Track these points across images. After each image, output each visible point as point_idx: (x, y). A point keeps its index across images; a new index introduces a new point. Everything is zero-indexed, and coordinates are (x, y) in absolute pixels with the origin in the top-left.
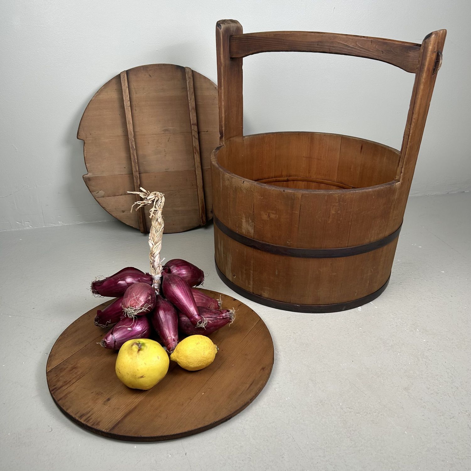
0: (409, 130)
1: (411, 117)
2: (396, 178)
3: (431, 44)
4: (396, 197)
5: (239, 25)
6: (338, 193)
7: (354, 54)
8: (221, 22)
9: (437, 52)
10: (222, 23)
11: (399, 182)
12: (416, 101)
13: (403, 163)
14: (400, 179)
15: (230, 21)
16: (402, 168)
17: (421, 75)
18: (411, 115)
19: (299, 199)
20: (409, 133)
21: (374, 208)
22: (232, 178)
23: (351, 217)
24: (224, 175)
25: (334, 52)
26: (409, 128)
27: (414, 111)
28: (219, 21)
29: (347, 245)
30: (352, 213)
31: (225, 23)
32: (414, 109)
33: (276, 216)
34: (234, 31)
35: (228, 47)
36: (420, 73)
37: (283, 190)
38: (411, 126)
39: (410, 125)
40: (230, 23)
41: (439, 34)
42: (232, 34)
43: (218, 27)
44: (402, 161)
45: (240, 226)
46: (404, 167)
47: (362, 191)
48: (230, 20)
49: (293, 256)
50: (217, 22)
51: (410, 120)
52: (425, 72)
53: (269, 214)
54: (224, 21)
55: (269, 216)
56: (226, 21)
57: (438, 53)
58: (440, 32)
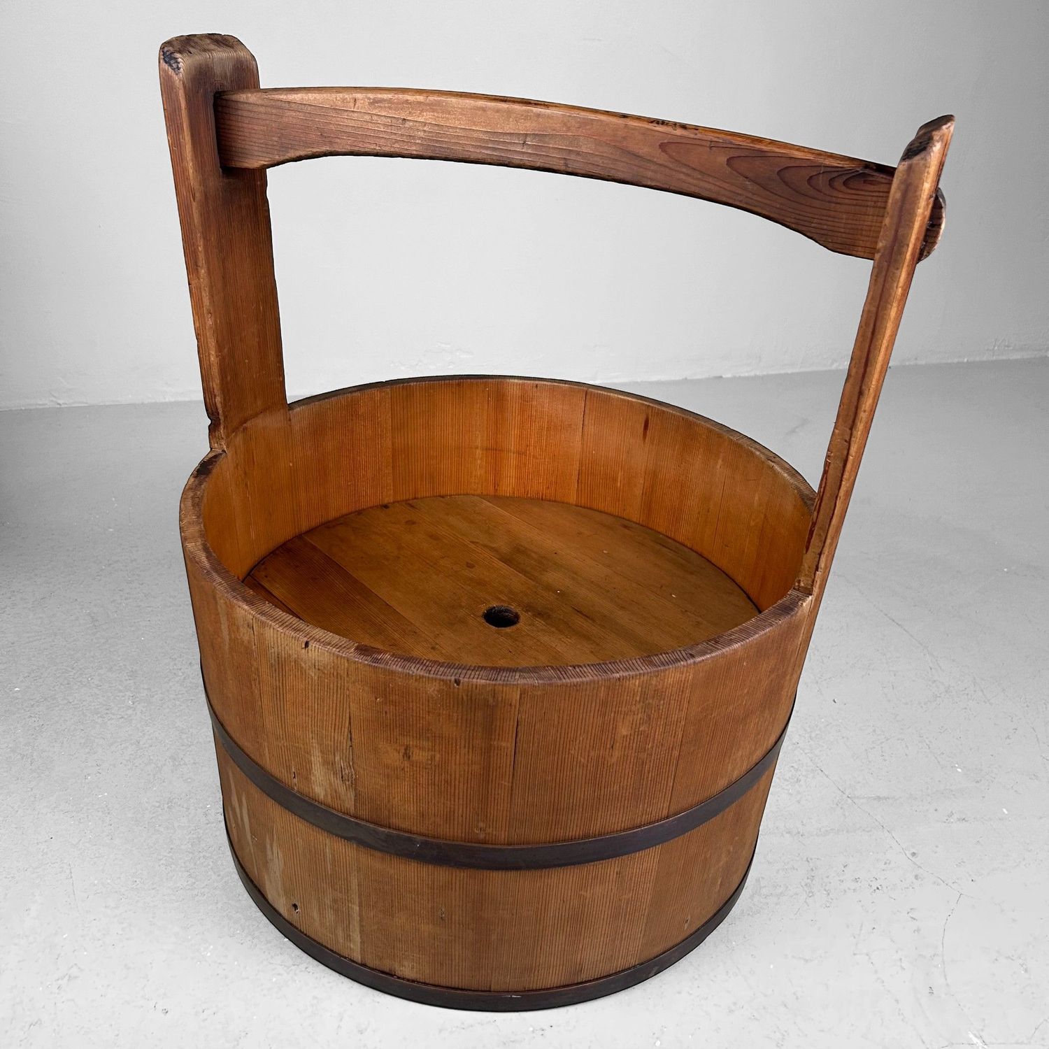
0: (847, 444)
1: (855, 404)
2: (799, 582)
3: (928, 173)
4: (800, 639)
5: (242, 54)
6: (640, 674)
7: (653, 184)
8: (177, 46)
9: (934, 195)
10: (180, 52)
11: (810, 597)
12: (871, 356)
13: (825, 543)
14: (812, 586)
15: (208, 41)
16: (820, 554)
17: (894, 273)
18: (856, 399)
19: (511, 705)
20: (845, 452)
21: (746, 691)
22: (263, 624)
23: (680, 736)
24: (231, 607)
25: (583, 172)
26: (847, 439)
27: (863, 387)
28: (169, 43)
29: (665, 813)
30: (683, 723)
31: (191, 50)
32: (866, 379)
33: (433, 758)
34: (226, 77)
35: (213, 132)
36: (889, 266)
37: (453, 678)
38: (855, 433)
39: (851, 429)
40: (212, 47)
41: (945, 138)
42: (222, 85)
43: (166, 66)
44: (820, 535)
45: (305, 772)
46: (826, 553)
47: (713, 655)
48: (210, 36)
49: (497, 869)
50: (162, 48)
51: (852, 414)
52: (906, 264)
53: (406, 750)
54: (186, 43)
55: (407, 755)
56: (196, 39)
57: (937, 198)
58: (950, 132)
